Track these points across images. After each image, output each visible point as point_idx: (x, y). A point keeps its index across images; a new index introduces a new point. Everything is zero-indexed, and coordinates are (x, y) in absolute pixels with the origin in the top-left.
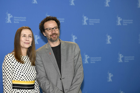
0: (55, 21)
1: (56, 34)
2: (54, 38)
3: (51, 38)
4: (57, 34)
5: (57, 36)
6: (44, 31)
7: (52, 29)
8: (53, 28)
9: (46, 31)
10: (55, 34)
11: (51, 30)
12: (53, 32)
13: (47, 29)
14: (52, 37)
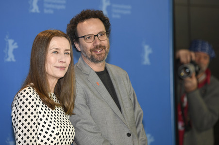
0: (100, 19)
1: (102, 46)
2: (98, 55)
3: (92, 56)
4: (104, 47)
5: (104, 51)
6: (78, 42)
7: (95, 36)
8: (97, 35)
9: (82, 40)
10: (100, 46)
11: (93, 38)
12: (95, 42)
13: (84, 37)
14: (93, 53)
